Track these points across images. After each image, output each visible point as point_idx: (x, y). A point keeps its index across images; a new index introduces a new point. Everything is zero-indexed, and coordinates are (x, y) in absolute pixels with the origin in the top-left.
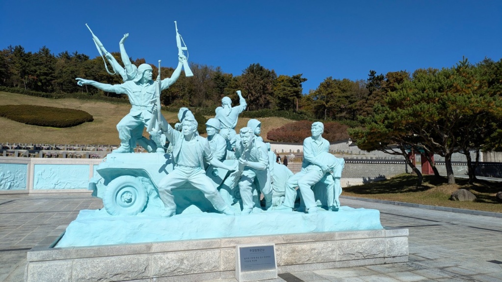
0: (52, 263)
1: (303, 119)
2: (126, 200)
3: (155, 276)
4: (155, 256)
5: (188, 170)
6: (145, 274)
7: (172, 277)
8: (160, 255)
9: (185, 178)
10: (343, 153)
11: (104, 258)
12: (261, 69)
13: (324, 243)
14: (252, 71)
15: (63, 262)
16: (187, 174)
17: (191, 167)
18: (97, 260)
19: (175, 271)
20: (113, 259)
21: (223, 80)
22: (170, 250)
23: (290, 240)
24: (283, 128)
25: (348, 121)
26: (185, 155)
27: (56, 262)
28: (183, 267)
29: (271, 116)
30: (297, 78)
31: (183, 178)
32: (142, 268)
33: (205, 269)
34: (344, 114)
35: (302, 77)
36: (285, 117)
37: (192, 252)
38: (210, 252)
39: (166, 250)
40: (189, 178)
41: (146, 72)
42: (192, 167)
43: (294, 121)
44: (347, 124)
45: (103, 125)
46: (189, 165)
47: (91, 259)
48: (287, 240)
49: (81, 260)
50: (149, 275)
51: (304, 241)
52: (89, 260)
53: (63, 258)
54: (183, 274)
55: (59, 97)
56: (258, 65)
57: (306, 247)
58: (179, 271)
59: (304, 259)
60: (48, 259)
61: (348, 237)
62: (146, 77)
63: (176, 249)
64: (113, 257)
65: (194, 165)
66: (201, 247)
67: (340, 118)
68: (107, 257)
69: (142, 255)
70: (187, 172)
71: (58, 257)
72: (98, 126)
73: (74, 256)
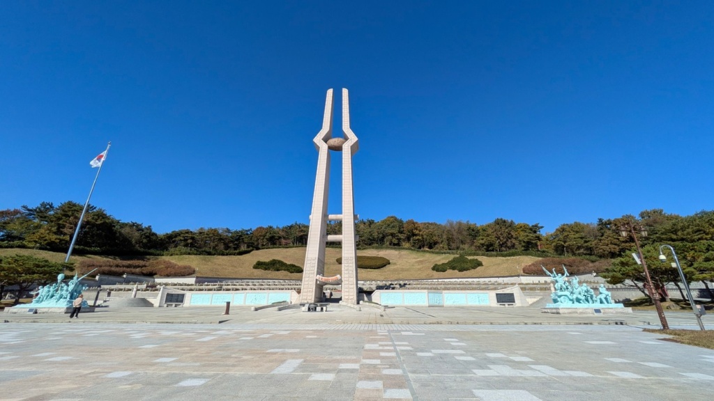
1: (547, 256)
10: (590, 282)
12: (505, 222)
14: (498, 224)
21: (473, 230)
24: (533, 264)
25: (588, 257)
29: (520, 255)
30: (536, 226)
34: (582, 251)
35: (539, 225)
36: (532, 255)
43: (540, 259)
44: (587, 259)
45: (398, 266)
55: (364, 249)
56: (501, 219)
67: (579, 255)
72: (396, 267)
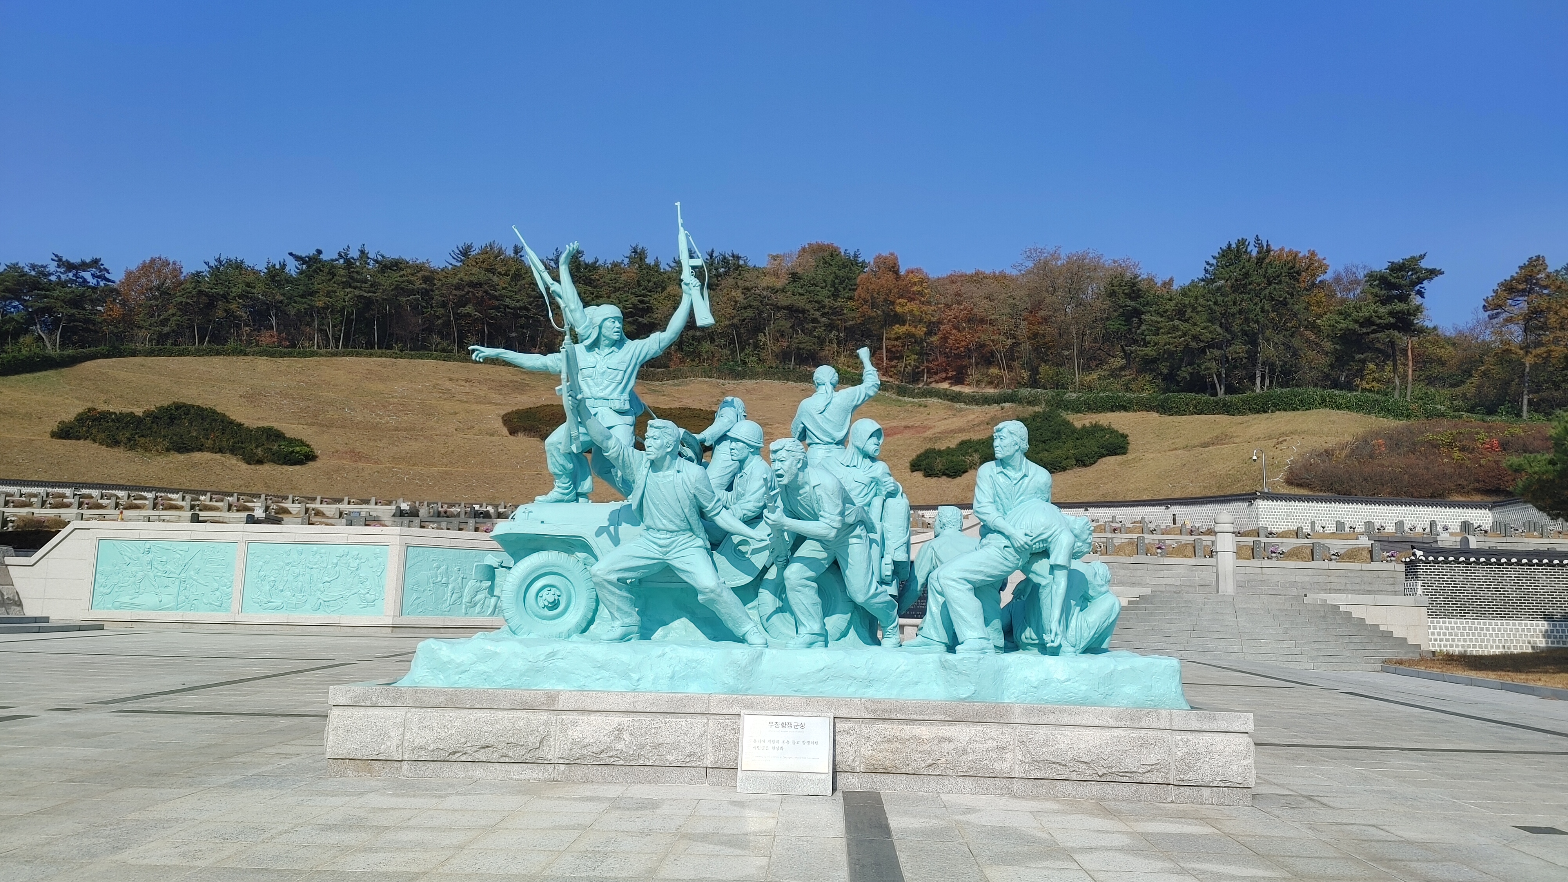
0: (371, 711)
2: (546, 604)
3: (561, 761)
4: (564, 717)
5: (663, 538)
6: (541, 754)
7: (600, 768)
8: (574, 716)
9: (657, 556)
11: (466, 711)
13: (979, 728)
15: (388, 712)
16: (660, 546)
17: (668, 531)
18: (453, 714)
19: (604, 755)
20: (480, 714)
22: (595, 708)
23: (884, 711)
26: (654, 504)
27: (376, 711)
28: (620, 746)
31: (652, 555)
32: (533, 740)
33: (670, 758)
37: (643, 717)
38: (682, 722)
39: (587, 708)
40: (666, 557)
41: (608, 323)
42: (671, 532)
46: (662, 527)
47: (440, 711)
48: (874, 711)
49: (423, 710)
50: (549, 757)
51: (921, 717)
52: (435, 713)
53: (389, 704)
54: (621, 762)
57: (924, 731)
58: (611, 754)
59: (918, 762)
60: (363, 704)
61: (1052, 719)
62: (607, 334)
63: (609, 708)
64: (482, 711)
65: (674, 528)
66: (664, 709)
68: (471, 711)
69: (538, 713)
70: (661, 542)
71: (381, 701)
73: (410, 702)
